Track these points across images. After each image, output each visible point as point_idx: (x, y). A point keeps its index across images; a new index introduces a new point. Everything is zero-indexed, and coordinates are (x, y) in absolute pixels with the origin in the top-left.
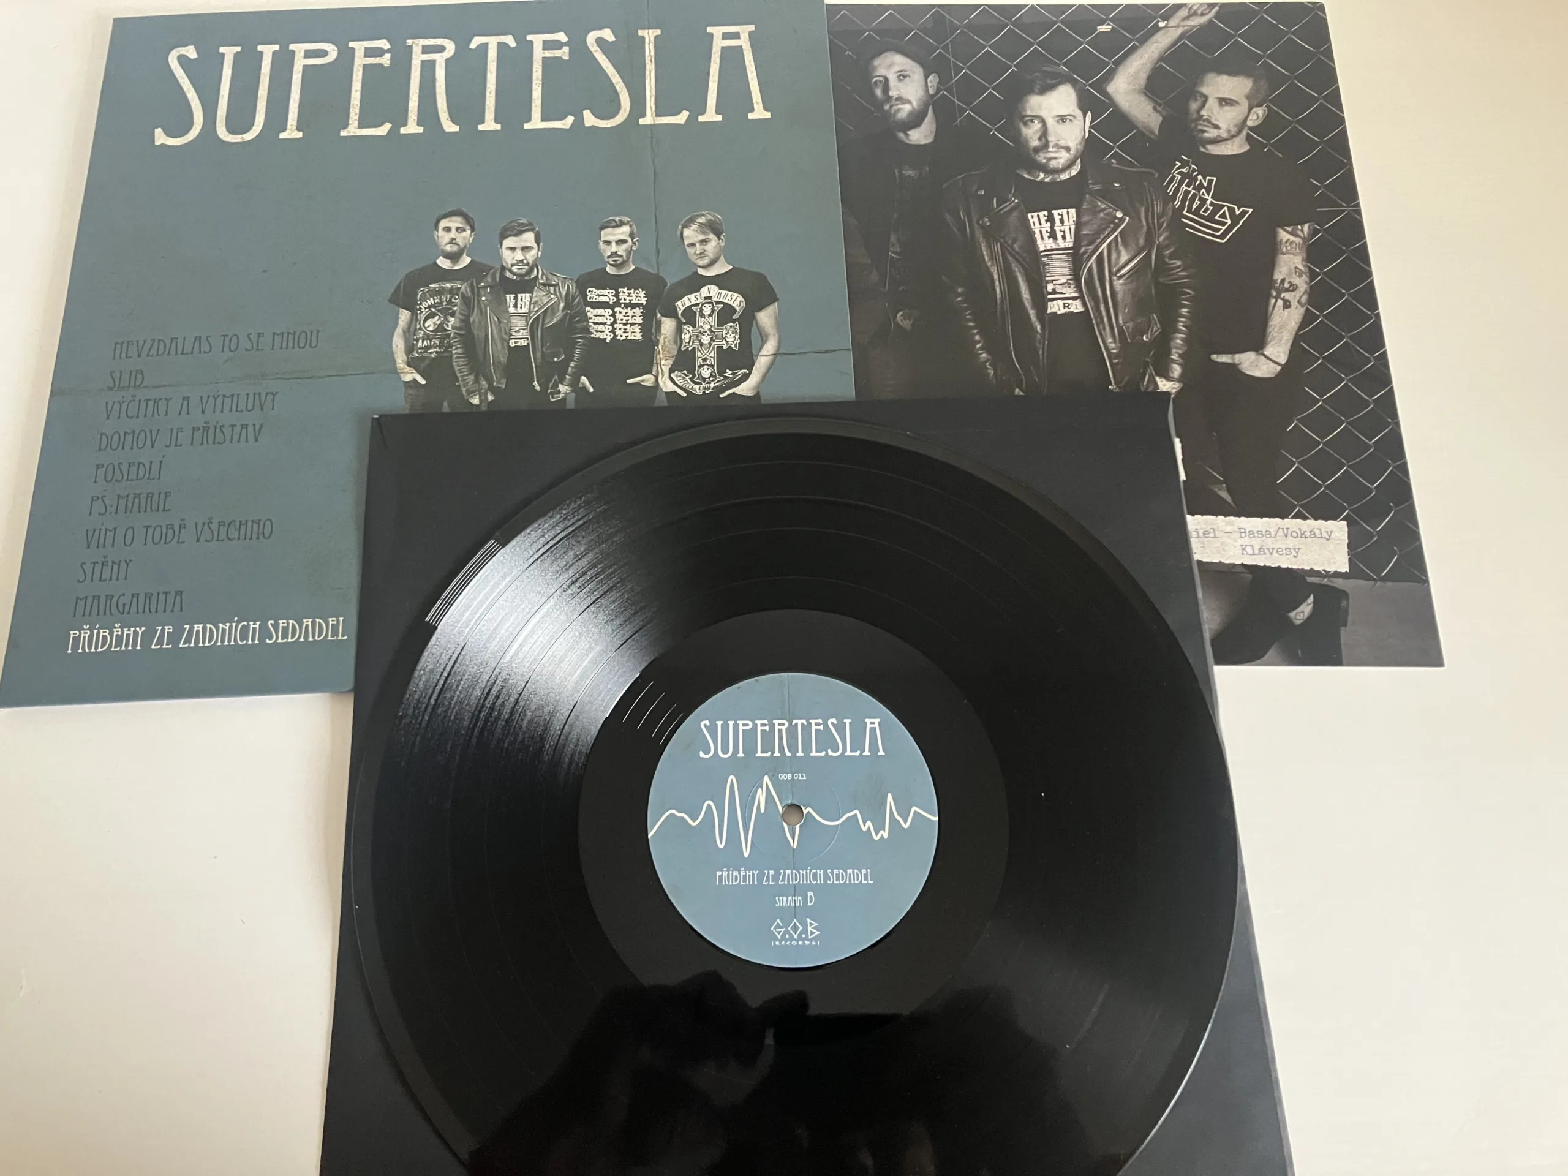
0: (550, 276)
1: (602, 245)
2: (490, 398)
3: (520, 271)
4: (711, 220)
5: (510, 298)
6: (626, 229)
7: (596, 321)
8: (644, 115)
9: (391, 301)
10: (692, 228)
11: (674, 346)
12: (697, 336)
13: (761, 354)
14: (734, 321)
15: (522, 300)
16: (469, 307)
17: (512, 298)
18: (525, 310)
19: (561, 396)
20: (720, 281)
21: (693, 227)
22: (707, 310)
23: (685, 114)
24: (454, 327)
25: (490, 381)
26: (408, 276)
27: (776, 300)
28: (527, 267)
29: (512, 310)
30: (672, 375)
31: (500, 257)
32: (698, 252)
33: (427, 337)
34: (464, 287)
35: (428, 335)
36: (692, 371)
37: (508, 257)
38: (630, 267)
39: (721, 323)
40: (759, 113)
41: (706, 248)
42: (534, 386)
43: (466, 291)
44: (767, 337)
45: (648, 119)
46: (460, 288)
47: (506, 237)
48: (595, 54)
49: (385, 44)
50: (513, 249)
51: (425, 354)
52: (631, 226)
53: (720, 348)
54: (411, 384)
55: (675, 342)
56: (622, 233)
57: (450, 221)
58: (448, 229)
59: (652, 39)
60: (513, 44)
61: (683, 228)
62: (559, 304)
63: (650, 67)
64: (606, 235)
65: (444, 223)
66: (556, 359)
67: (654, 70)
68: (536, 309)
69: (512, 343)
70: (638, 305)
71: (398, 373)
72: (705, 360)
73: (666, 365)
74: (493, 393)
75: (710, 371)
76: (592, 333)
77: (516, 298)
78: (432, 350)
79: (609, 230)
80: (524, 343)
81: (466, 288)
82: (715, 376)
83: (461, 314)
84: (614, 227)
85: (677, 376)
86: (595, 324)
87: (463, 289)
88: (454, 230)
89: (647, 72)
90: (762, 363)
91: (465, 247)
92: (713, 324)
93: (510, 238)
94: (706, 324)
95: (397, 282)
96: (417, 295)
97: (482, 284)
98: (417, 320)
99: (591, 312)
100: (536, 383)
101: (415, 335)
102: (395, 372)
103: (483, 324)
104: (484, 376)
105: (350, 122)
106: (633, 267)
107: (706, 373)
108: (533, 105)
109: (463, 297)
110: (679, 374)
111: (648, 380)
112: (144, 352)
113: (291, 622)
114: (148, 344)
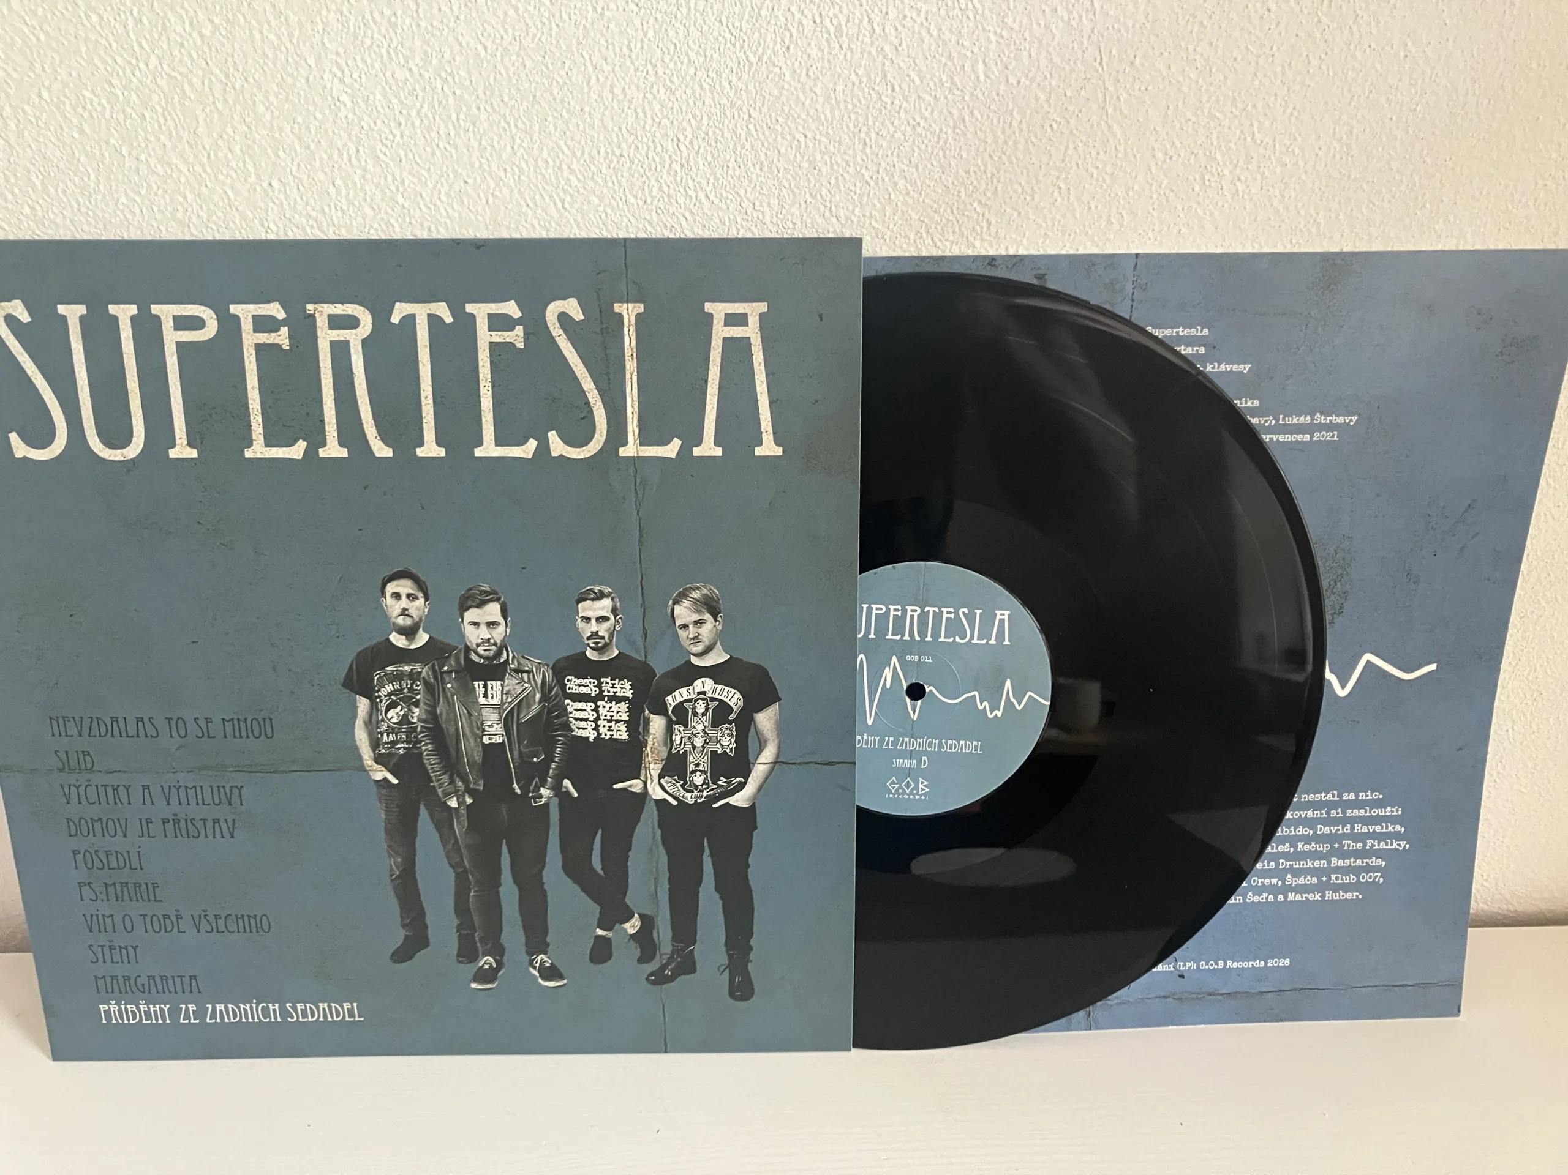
0: (522, 661)
1: (580, 624)
2: (469, 801)
3: (487, 653)
4: (707, 595)
5: (479, 686)
6: (607, 602)
7: (577, 716)
8: (625, 443)
9: (345, 685)
10: (684, 605)
11: (664, 749)
12: (689, 738)
13: (758, 761)
14: (730, 723)
15: (492, 688)
16: (433, 695)
17: (481, 686)
18: (496, 701)
19: (544, 800)
20: (716, 673)
21: (686, 603)
22: (700, 708)
23: (676, 443)
24: (419, 720)
25: (465, 781)
26: (359, 653)
27: (779, 699)
28: (494, 648)
29: (482, 700)
30: (662, 781)
31: (462, 636)
32: (691, 636)
33: (391, 731)
34: (425, 671)
35: (393, 729)
36: (682, 776)
37: (474, 635)
38: (613, 652)
39: (715, 724)
40: (768, 448)
41: (700, 631)
42: (514, 789)
43: (428, 675)
44: (765, 741)
45: (630, 450)
46: (420, 673)
47: (467, 609)
48: (557, 339)
49: (278, 311)
50: (476, 624)
51: (393, 750)
52: (613, 599)
54: (382, 783)
55: (665, 744)
56: (603, 609)
57: (398, 586)
59: (633, 319)
60: (449, 319)
61: (674, 604)
62: (535, 695)
63: (631, 365)
64: (584, 610)
65: (391, 588)
66: (535, 760)
67: (635, 373)
68: (509, 700)
69: (486, 740)
70: (623, 699)
71: (366, 771)
72: (697, 765)
73: (655, 769)
74: (471, 795)
75: (703, 778)
76: (573, 731)
77: (485, 686)
78: (399, 746)
79: (587, 604)
80: (498, 740)
81: (427, 673)
82: (708, 784)
83: (426, 704)
84: (593, 600)
85: (667, 783)
86: (576, 719)
87: (424, 674)
88: (404, 597)
89: (628, 376)
90: (759, 771)
91: (421, 620)
92: (706, 724)
93: (471, 610)
94: (699, 725)
95: (349, 661)
96: (373, 680)
97: (446, 668)
98: (378, 710)
99: (571, 706)
100: (515, 785)
101: (378, 728)
102: (362, 768)
103: (451, 716)
104: (459, 776)
105: (254, 437)
106: (616, 652)
107: (698, 780)
108: (484, 419)
109: (426, 683)
110: (670, 779)
111: (637, 785)
112: (86, 731)
113: (308, 1005)
114: (86, 723)
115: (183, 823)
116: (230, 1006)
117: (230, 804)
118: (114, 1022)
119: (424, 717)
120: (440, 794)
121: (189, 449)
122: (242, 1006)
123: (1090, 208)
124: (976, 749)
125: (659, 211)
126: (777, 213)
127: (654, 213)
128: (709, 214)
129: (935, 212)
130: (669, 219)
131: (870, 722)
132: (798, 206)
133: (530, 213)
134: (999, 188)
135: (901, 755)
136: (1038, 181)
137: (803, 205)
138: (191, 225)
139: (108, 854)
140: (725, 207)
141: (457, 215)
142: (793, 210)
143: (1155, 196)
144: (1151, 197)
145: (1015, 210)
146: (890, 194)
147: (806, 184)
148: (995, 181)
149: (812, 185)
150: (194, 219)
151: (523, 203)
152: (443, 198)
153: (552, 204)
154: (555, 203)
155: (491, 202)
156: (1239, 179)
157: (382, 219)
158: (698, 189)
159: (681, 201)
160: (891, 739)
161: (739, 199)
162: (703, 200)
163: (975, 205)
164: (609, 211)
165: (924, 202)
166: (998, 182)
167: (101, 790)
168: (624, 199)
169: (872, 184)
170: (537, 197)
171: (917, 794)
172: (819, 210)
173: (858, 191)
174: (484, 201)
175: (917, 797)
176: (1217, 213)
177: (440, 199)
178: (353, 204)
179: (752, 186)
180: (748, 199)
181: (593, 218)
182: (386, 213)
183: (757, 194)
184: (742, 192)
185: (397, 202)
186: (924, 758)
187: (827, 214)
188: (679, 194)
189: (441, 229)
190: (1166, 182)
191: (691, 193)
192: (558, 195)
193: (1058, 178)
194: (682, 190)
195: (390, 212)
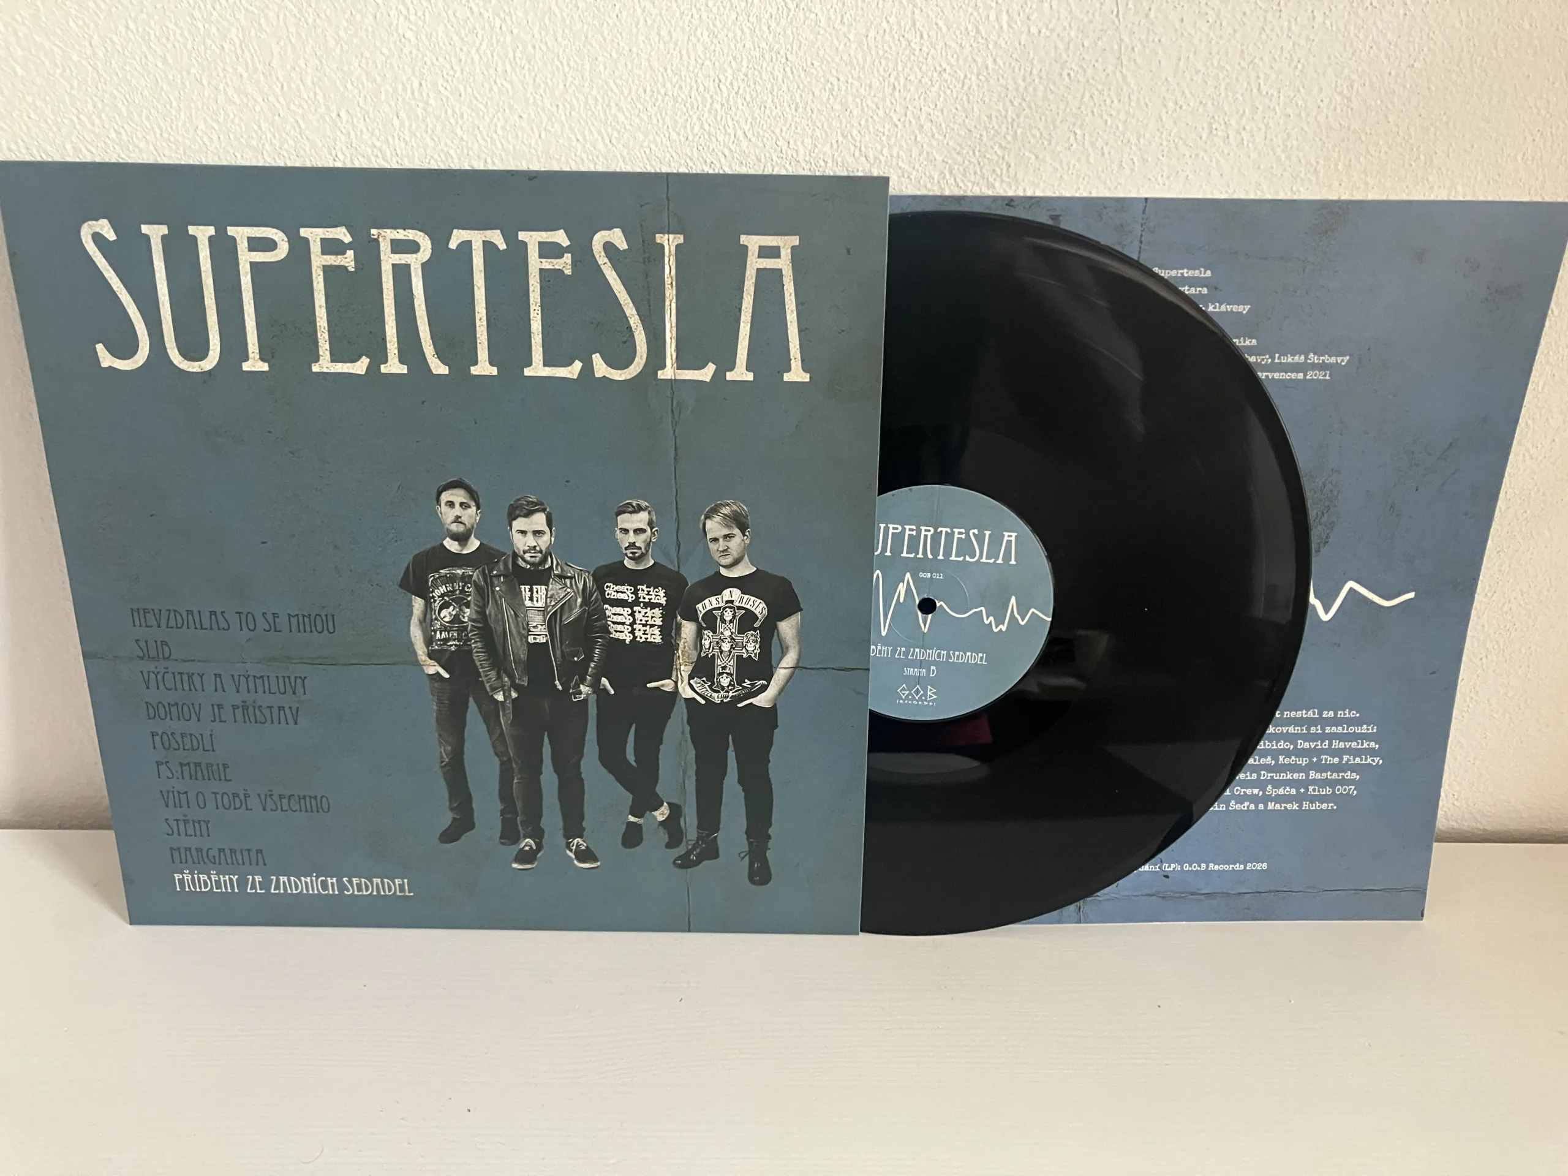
0: (566, 568)
1: (619, 535)
2: (514, 695)
3: (533, 559)
4: (736, 511)
5: (525, 589)
6: (644, 516)
7: (614, 620)
8: (663, 366)
9: (401, 586)
10: (715, 520)
11: (694, 652)
12: (718, 643)
13: (780, 666)
14: (755, 629)
15: (537, 592)
16: (483, 599)
17: (527, 590)
18: (541, 604)
19: (583, 696)
20: (743, 584)
21: (717, 518)
22: (728, 616)
23: (711, 368)
24: (470, 619)
25: (511, 677)
26: (415, 557)
27: (801, 610)
28: (539, 555)
29: (528, 603)
30: (692, 682)
31: (511, 543)
32: (721, 549)
33: (443, 629)
34: (476, 575)
35: (445, 627)
36: (710, 678)
37: (522, 543)
38: (649, 561)
39: (742, 630)
40: (796, 374)
41: (730, 544)
42: (556, 686)
43: (479, 579)
44: (787, 648)
45: (668, 373)
46: (472, 576)
47: (515, 519)
48: (603, 267)
49: (345, 235)
50: (523, 532)
51: (445, 647)
52: (649, 513)
53: (739, 657)
54: (435, 677)
55: (696, 648)
56: (641, 521)
57: (452, 494)
58: (451, 504)
59: (673, 249)
60: (502, 246)
61: (706, 518)
62: (576, 600)
63: (670, 293)
64: (623, 522)
65: (445, 497)
66: (576, 659)
67: (674, 300)
68: (553, 603)
69: (531, 639)
70: (658, 605)
71: (421, 665)
72: (724, 668)
73: (685, 670)
74: (516, 690)
75: (729, 679)
76: (611, 633)
77: (531, 590)
78: (451, 643)
79: (627, 515)
80: (542, 640)
81: (478, 575)
82: (734, 685)
83: (476, 605)
84: (631, 513)
85: (696, 683)
86: (614, 623)
87: (475, 578)
88: (457, 506)
89: (667, 303)
90: (780, 675)
91: (473, 527)
92: (733, 630)
93: (519, 519)
94: (727, 631)
95: (406, 565)
96: (428, 581)
97: (495, 572)
98: (431, 610)
99: (610, 610)
100: (557, 682)
101: (431, 626)
102: (417, 663)
103: (500, 616)
104: (505, 672)
105: (321, 353)
106: (652, 562)
107: (725, 681)
108: (533, 341)
109: (477, 586)
110: (699, 680)
111: (668, 685)
112: (163, 622)
113: (363, 880)
114: (164, 614)
115: (251, 710)
116: (292, 878)
117: (294, 693)
118: (187, 889)
119: (474, 617)
120: (488, 689)
121: (261, 363)
122: (303, 878)
123: (1103, 154)
124: (981, 661)
125: (700, 148)
126: (810, 151)
127: (695, 149)
128: (747, 152)
129: (958, 153)
130: (709, 155)
131: (884, 634)
132: (829, 145)
133: (579, 146)
134: (1019, 133)
135: (913, 664)
136: (1055, 127)
137: (835, 146)
138: (265, 152)
139: (183, 736)
140: (761, 145)
141: (511, 147)
142: (825, 149)
143: (1165, 143)
144: (1161, 144)
145: (1033, 153)
146: (916, 137)
147: (838, 125)
148: (1015, 126)
149: (844, 126)
150: (267, 146)
151: (573, 137)
152: (499, 131)
153: (600, 139)
154: (603, 138)
155: (543, 136)
156: (1244, 129)
157: (442, 150)
158: (737, 127)
159: (721, 139)
160: (903, 649)
161: (774, 138)
162: (742, 138)
163: (996, 148)
164: (653, 147)
165: (948, 144)
166: (1018, 126)
167: (178, 677)
168: (667, 135)
169: (900, 126)
170: (586, 132)
171: (926, 700)
172: (850, 149)
173: (886, 133)
174: (537, 136)
175: (926, 703)
176: (1222, 160)
177: (496, 133)
178: (415, 135)
179: (788, 125)
180: (784, 139)
181: (638, 153)
182: (446, 144)
183: (792, 134)
184: (778, 131)
185: (456, 134)
186: (933, 668)
187: (857, 154)
188: (718, 132)
189: (496, 162)
190: (1175, 130)
191: (729, 131)
192: (606, 131)
193: (1074, 124)
194: (722, 128)
195: (449, 142)
